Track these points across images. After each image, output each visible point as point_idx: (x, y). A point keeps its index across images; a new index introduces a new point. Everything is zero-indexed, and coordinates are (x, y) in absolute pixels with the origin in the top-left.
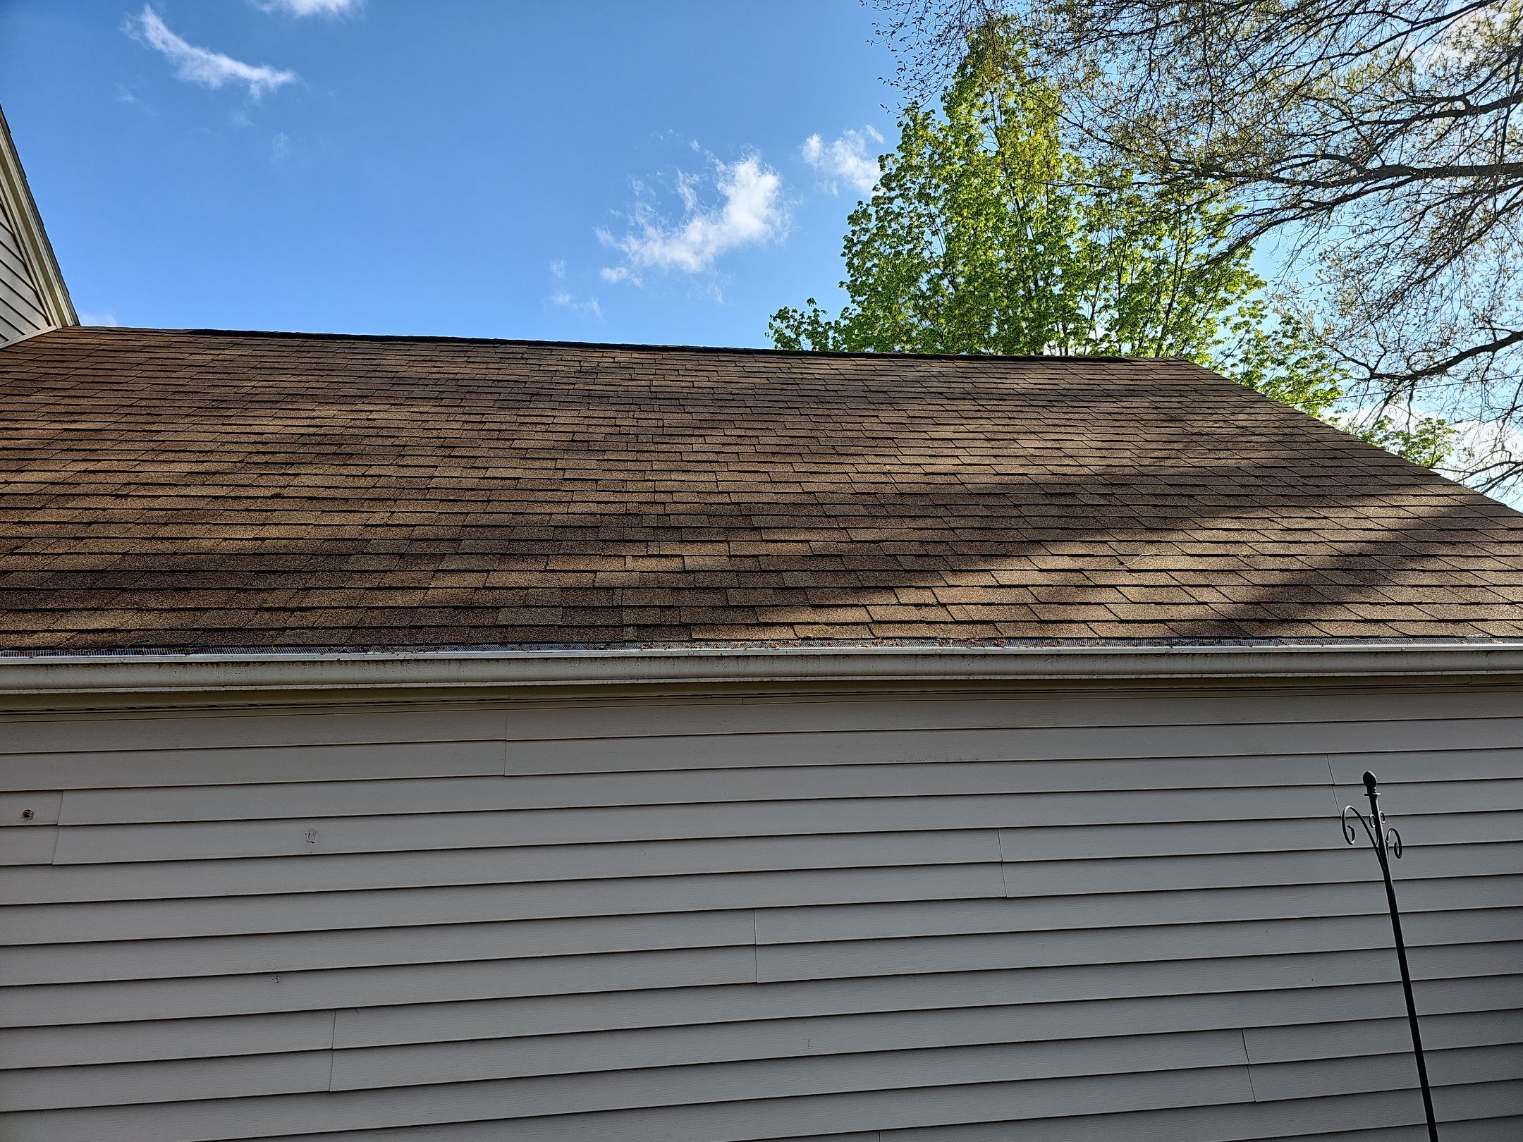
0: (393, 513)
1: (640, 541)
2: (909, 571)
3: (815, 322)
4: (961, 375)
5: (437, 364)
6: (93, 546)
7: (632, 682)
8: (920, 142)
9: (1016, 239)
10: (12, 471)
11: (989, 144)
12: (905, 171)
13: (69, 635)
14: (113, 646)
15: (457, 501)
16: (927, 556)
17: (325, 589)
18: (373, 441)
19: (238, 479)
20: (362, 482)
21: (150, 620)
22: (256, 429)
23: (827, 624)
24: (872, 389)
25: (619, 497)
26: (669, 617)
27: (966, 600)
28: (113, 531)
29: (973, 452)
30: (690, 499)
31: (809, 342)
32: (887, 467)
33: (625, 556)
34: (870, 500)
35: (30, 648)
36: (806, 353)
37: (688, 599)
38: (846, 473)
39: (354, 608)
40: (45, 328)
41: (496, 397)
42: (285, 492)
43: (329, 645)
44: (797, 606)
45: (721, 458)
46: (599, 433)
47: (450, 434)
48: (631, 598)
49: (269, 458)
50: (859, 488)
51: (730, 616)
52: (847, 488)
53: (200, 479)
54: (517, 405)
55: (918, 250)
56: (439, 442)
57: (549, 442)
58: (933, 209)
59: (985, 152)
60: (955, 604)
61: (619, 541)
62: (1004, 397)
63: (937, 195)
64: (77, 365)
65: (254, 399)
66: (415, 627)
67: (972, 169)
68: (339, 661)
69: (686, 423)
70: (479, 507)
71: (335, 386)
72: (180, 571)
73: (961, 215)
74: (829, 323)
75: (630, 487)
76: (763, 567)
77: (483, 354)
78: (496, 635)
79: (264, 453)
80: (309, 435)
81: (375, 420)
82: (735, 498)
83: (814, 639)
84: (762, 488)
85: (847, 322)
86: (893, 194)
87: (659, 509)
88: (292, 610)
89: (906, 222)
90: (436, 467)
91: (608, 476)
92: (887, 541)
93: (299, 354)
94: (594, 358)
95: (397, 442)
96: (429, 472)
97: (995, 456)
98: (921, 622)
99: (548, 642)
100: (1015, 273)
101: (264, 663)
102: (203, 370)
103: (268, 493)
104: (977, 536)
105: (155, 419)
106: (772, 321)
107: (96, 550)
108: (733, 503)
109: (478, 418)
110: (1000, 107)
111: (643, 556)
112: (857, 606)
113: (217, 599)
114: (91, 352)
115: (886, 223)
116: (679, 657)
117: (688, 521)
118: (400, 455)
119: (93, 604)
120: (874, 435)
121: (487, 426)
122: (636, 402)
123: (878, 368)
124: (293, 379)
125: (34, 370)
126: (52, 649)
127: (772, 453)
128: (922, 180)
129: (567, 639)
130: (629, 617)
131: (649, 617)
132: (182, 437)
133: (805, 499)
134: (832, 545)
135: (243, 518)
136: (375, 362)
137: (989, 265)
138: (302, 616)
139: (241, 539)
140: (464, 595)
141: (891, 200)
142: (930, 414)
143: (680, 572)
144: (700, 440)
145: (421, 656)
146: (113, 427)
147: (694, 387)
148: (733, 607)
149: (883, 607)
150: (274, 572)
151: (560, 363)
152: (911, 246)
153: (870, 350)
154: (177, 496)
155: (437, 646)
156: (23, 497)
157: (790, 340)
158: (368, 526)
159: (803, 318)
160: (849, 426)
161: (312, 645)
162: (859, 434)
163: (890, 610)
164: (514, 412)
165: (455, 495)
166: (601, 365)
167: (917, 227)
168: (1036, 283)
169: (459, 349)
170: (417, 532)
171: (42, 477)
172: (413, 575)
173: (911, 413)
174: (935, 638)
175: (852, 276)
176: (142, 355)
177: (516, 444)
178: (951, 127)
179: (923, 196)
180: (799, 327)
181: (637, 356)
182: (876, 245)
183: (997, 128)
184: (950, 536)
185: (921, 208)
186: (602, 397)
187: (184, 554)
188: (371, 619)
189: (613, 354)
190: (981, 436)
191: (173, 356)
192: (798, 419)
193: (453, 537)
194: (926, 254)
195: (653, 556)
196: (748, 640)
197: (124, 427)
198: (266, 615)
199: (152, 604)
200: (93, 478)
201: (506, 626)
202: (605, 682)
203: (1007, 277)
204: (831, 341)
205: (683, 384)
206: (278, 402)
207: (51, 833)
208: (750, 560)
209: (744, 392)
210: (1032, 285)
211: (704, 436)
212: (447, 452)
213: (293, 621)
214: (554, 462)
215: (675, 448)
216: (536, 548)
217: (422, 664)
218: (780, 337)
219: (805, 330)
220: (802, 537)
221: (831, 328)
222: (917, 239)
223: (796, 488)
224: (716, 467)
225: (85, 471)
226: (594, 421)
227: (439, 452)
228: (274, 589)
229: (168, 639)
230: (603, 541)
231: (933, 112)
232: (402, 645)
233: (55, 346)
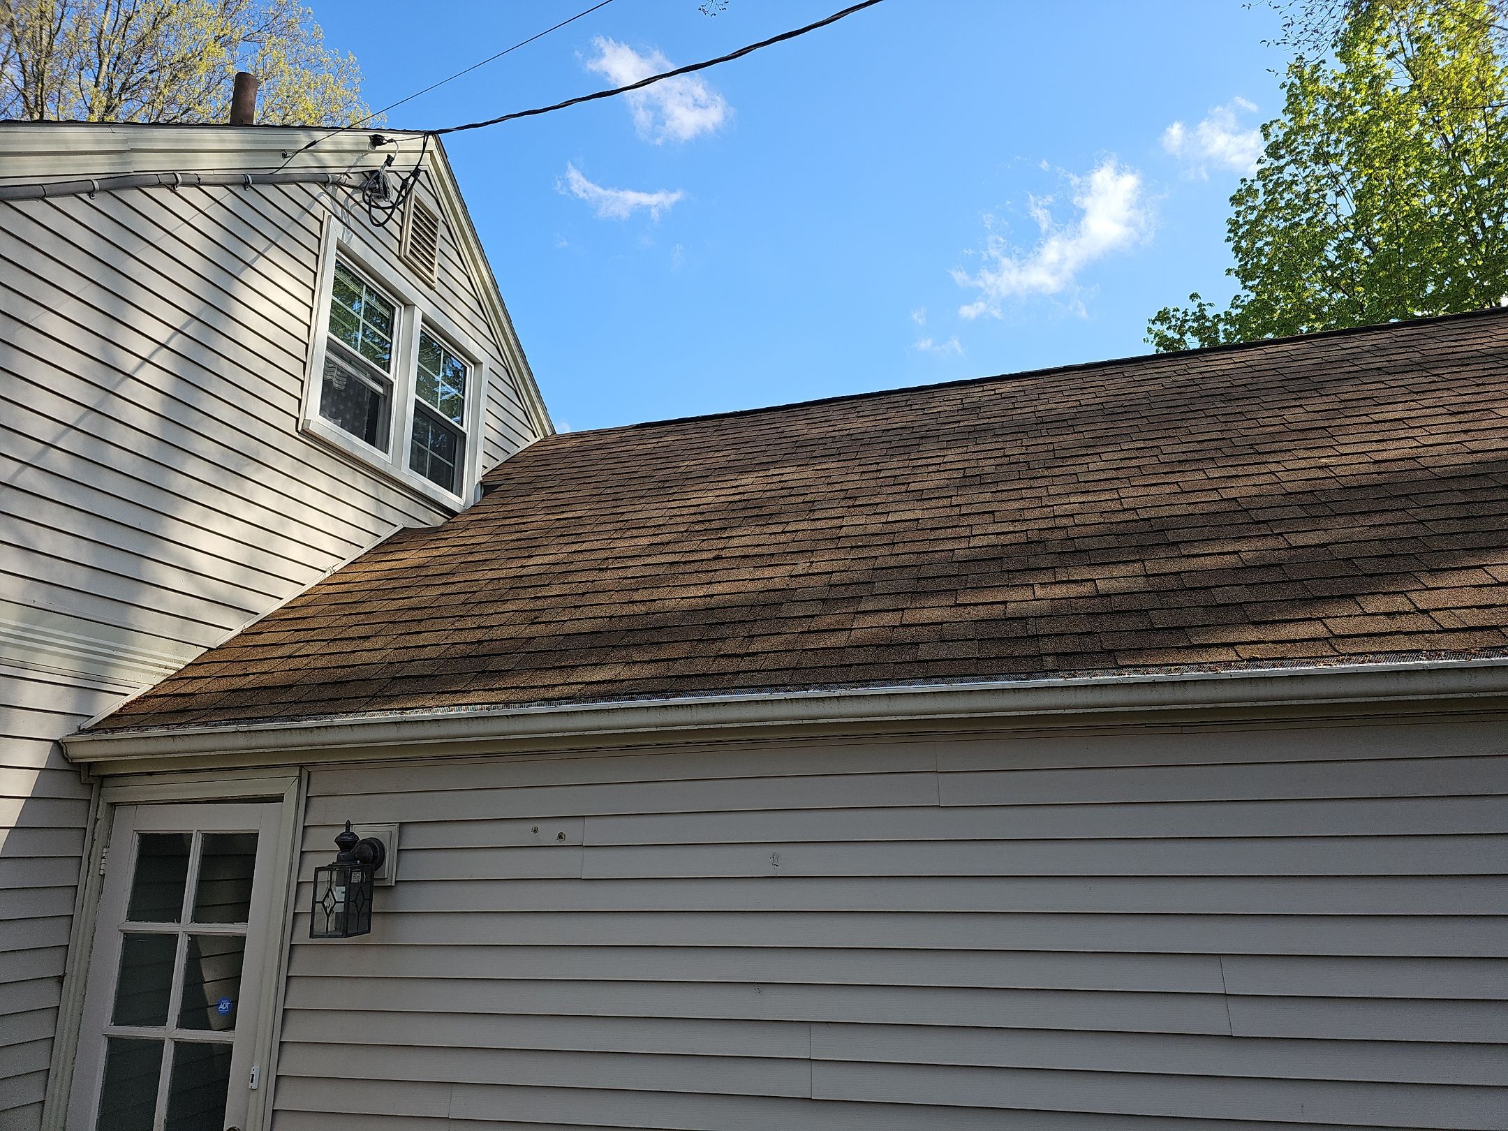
0: (812, 563)
1: (1045, 568)
2: (1371, 576)
3: (1201, 317)
4: (1402, 344)
5: (832, 423)
6: (589, 612)
7: (1059, 712)
8: (1310, 99)
9: (1452, 179)
10: (525, 557)
11: (1400, 80)
12: (1295, 134)
13: (580, 687)
14: (612, 695)
15: (865, 546)
16: (1393, 556)
17: (765, 635)
18: (788, 500)
19: (687, 546)
20: (783, 538)
21: (636, 671)
22: (694, 502)
23: (1274, 642)
24: (1289, 376)
25: (1018, 527)
26: (1089, 644)
27: (1455, 604)
28: (602, 598)
29: (1434, 430)
30: (1093, 520)
31: (1196, 339)
32: (1323, 460)
33: (1032, 585)
34: (1308, 499)
35: (554, 699)
36: (1194, 352)
37: (1108, 623)
38: (1272, 473)
39: (790, 651)
40: (533, 440)
41: (888, 445)
42: (724, 554)
43: (776, 685)
44: (1234, 624)
45: (1121, 474)
46: (988, 466)
47: (852, 485)
48: (1045, 627)
49: (707, 526)
50: (1289, 487)
51: (1156, 639)
52: (1275, 490)
53: (656, 550)
54: (907, 450)
55: (1321, 216)
56: (842, 494)
57: (942, 481)
58: (1334, 167)
59: (1394, 90)
60: (1440, 610)
61: (1025, 570)
62: (1466, 362)
63: (1338, 150)
64: (558, 466)
65: (689, 478)
66: (846, 666)
67: (1381, 113)
68: (785, 699)
69: (1077, 444)
70: (886, 551)
71: (750, 456)
72: (653, 628)
73: (1371, 167)
74: (1218, 316)
75: (1028, 514)
76: (1188, 586)
77: (871, 408)
78: (918, 670)
79: (702, 522)
80: (735, 502)
81: (786, 481)
82: (1143, 514)
83: (1262, 660)
84: (1173, 500)
85: (1239, 311)
86: (1282, 162)
87: (1063, 534)
88: (742, 656)
89: (1301, 189)
90: (843, 517)
91: (1004, 506)
92: (1337, 543)
93: (719, 433)
94: (976, 392)
95: (808, 499)
96: (837, 522)
97: (1466, 432)
98: (1397, 633)
99: (970, 675)
100: (1452, 218)
101: (726, 703)
102: (648, 457)
103: (711, 555)
104: (1455, 527)
105: (619, 503)
106: (1151, 325)
107: (591, 615)
108: (1142, 520)
109: (874, 467)
110: (1409, 35)
111: (1051, 583)
112: (1310, 619)
113: (682, 650)
114: (567, 454)
115: (1277, 196)
116: (1106, 685)
117: (1095, 543)
118: (810, 511)
119: (594, 660)
120: (1301, 426)
121: (883, 474)
122: (1022, 430)
123: (1293, 353)
124: (717, 454)
125: (529, 475)
126: (570, 699)
127: (1179, 461)
128: (1317, 139)
129: (986, 671)
130: (1048, 646)
131: (1068, 645)
132: (640, 515)
133: (1226, 506)
134: (1267, 553)
135: (694, 579)
136: (780, 430)
137: (1417, 214)
138: (750, 661)
139: (695, 597)
140: (885, 633)
141: (1280, 169)
142: (1369, 394)
143: (1093, 597)
144: (1096, 458)
145: (854, 692)
146: (590, 513)
147: (1081, 405)
148: (1159, 629)
149: (1343, 620)
150: (723, 624)
151: (943, 404)
152: (1310, 214)
153: (1270, 336)
154: (642, 565)
155: (866, 683)
156: (536, 577)
157: (1173, 341)
158: (792, 576)
159: (1186, 315)
160: (1267, 421)
161: (762, 686)
162: (1281, 428)
163: (1353, 622)
164: (906, 457)
165: (862, 542)
166: (982, 399)
167: (1316, 191)
168: (1482, 225)
169: (849, 406)
170: (835, 578)
171: (546, 559)
172: (837, 617)
173: (1343, 397)
174: (1420, 651)
175: (1240, 261)
176: (603, 451)
177: (912, 487)
178: (1348, 73)
179: (1321, 156)
180: (1182, 326)
181: (1018, 384)
182: (1267, 221)
183: (1408, 60)
184: (1420, 531)
185: (1320, 170)
186: (988, 430)
187: (653, 614)
188: (809, 661)
189: (994, 387)
190: (1441, 410)
191: (626, 448)
192: (1204, 421)
193: (867, 580)
194: (1331, 219)
195: (1063, 582)
196: (1183, 664)
197: (597, 512)
198: (723, 661)
199: (636, 657)
200: (581, 557)
201: (927, 661)
202: (1030, 713)
203: (1441, 224)
204: (1221, 335)
205: (1070, 404)
206: (708, 476)
207: (578, 852)
208: (1172, 578)
209: (1137, 402)
210: (1476, 229)
211: (1099, 454)
212: (850, 503)
213: (744, 665)
214: (949, 499)
215: (1071, 470)
216: (944, 585)
217: (856, 701)
218: (1162, 340)
219: (1190, 327)
220: (1230, 549)
221: (1220, 320)
222: (1317, 205)
223: (1215, 496)
224: (1117, 484)
225: (574, 552)
226: (983, 455)
227: (844, 503)
228: (726, 639)
229: (651, 686)
230: (1009, 571)
231: (1324, 62)
232: (836, 683)
233: (541, 453)
